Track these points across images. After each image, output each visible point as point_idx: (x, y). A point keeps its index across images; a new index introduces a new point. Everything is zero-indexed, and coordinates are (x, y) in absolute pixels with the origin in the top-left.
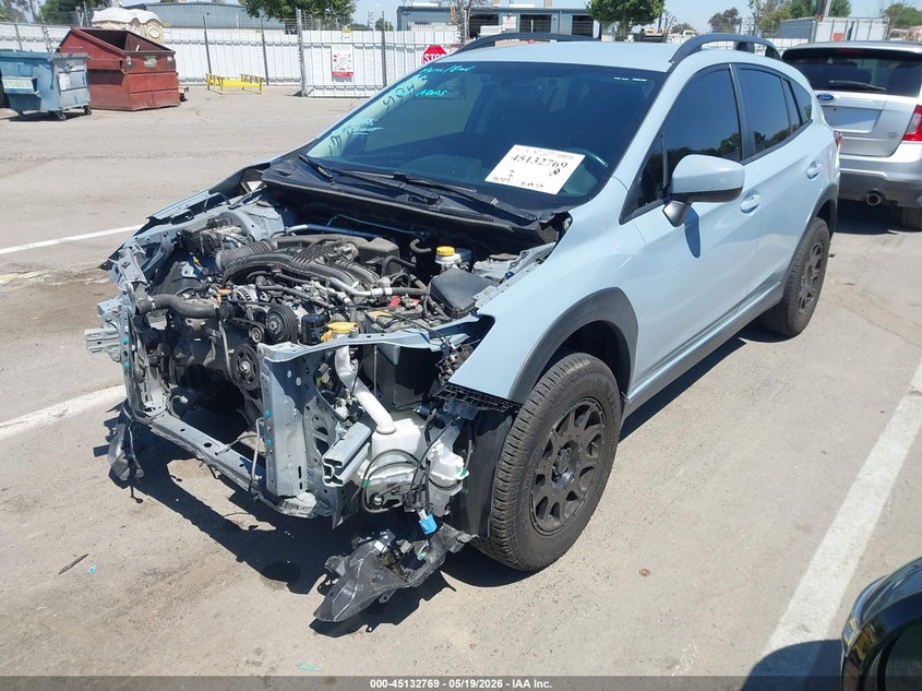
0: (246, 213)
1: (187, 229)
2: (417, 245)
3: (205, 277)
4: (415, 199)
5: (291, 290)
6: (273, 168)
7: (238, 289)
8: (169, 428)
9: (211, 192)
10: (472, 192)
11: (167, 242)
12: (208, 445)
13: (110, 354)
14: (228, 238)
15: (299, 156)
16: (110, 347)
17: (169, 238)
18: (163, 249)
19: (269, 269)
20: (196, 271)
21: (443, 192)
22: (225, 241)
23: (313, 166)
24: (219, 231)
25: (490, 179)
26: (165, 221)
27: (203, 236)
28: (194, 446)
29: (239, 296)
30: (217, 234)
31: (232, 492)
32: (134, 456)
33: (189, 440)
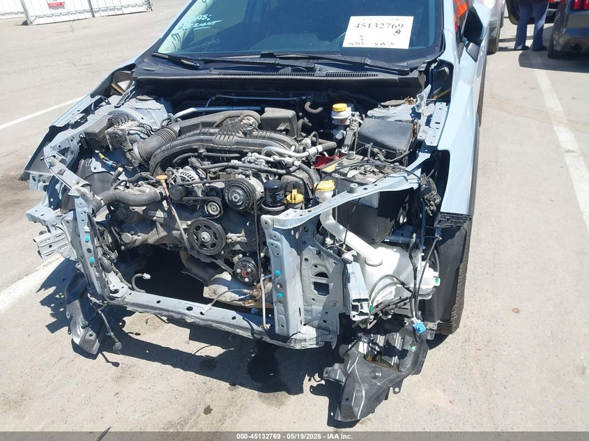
0: (132, 108)
1: (90, 130)
2: (310, 107)
3: (114, 169)
4: (296, 70)
5: (230, 164)
6: (139, 67)
7: (179, 173)
8: (145, 303)
9: (93, 96)
10: (339, 57)
11: (75, 146)
12: (190, 309)
13: (61, 253)
14: (132, 132)
15: (153, 54)
16: (60, 248)
17: (75, 142)
18: (72, 152)
19: (196, 150)
20: (104, 165)
21: (315, 61)
22: (129, 134)
23: (173, 60)
24: (121, 127)
25: (345, 45)
26: (65, 128)
27: (109, 134)
28: (179, 313)
29: (183, 179)
30: (122, 130)
31: (188, 331)
32: (112, 334)
33: (171, 309)
